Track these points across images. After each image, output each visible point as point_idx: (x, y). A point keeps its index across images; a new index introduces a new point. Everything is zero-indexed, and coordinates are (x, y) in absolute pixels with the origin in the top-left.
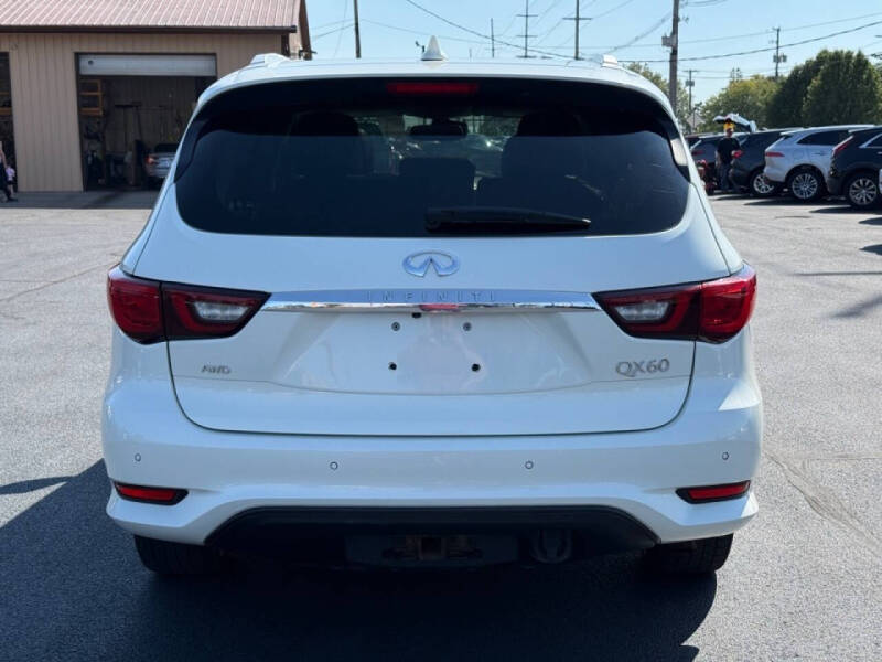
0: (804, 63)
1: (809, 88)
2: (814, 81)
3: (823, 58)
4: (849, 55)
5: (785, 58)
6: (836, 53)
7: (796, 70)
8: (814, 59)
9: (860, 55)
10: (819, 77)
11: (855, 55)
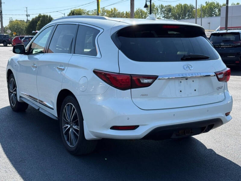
0: (35, 17)
1: (37, 24)
2: (38, 22)
3: (40, 16)
4: (47, 16)
5: (29, 15)
6: (44, 15)
7: (33, 19)
8: (38, 16)
9: (50, 16)
10: (40, 21)
11: (49, 16)
